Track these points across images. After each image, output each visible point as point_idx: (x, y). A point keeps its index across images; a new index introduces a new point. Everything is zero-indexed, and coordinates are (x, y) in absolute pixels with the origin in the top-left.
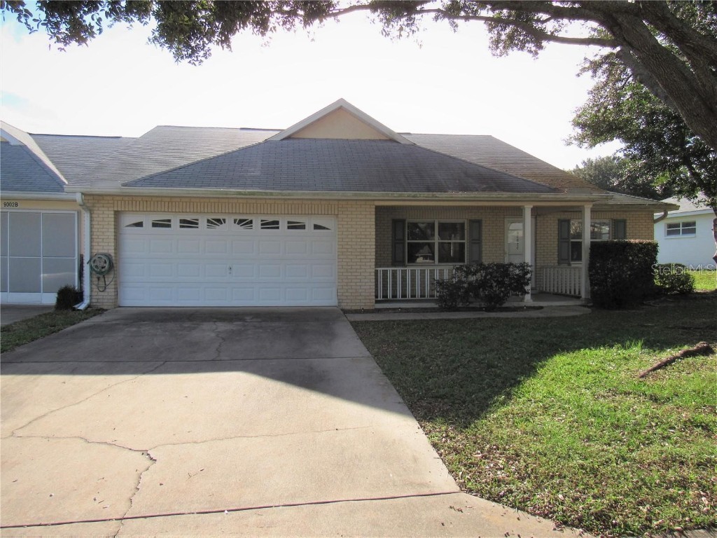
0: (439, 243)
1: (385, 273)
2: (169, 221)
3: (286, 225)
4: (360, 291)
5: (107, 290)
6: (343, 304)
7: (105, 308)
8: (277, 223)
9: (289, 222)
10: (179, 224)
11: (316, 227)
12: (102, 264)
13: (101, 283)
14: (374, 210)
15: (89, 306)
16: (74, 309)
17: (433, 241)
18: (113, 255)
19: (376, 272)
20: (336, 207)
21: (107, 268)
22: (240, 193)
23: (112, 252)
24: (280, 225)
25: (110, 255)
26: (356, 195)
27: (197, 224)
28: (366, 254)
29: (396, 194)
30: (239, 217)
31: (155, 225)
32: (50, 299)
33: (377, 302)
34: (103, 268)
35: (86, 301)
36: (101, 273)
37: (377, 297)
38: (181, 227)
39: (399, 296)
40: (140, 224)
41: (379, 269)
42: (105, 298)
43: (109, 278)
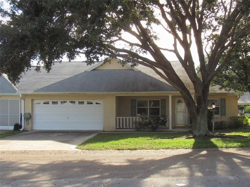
0: (149, 108)
1: (119, 119)
2: (49, 102)
3: (87, 103)
4: (111, 125)
5: (29, 124)
6: (105, 129)
7: (28, 130)
8: (84, 102)
9: (87, 102)
10: (52, 103)
11: (97, 103)
12: (28, 116)
13: (28, 122)
14: (115, 97)
16: (19, 130)
17: (147, 107)
18: (31, 113)
19: (116, 119)
20: (102, 97)
21: (29, 117)
23: (31, 112)
24: (84, 103)
25: (30, 113)
26: (107, 93)
27: (58, 103)
28: (112, 112)
29: (120, 93)
30: (71, 101)
31: (44, 103)
32: (12, 128)
33: (116, 129)
34: (28, 117)
35: (23, 128)
36: (27, 119)
37: (116, 126)
38: (52, 104)
40: (39, 103)
41: (117, 117)
42: (29, 127)
43: (30, 121)
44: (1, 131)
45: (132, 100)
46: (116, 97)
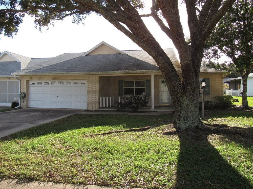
0: (135, 88)
1: (102, 98)
2: (41, 82)
3: (73, 83)
4: (94, 104)
5: (24, 103)
6: (89, 108)
7: (24, 108)
8: (71, 82)
9: (74, 82)
10: (44, 83)
11: (82, 84)
12: (22, 95)
13: (23, 101)
14: (98, 78)
15: (19, 107)
16: (14, 108)
17: (133, 88)
18: (26, 93)
19: (99, 98)
20: (87, 77)
22: (55, 74)
23: (26, 92)
24: (71, 83)
25: (25, 93)
26: (89, 73)
27: (49, 83)
28: (96, 92)
29: (101, 72)
30: (60, 81)
31: (37, 84)
32: (10, 105)
33: (100, 108)
34: (23, 96)
35: (19, 106)
36: (22, 98)
37: (99, 106)
38: (44, 84)
39: (104, 106)
40: (34, 84)
41: (100, 97)
42: (24, 105)
43: (25, 99)
44: (1, 107)
45: (119, 81)
46: (100, 77)
